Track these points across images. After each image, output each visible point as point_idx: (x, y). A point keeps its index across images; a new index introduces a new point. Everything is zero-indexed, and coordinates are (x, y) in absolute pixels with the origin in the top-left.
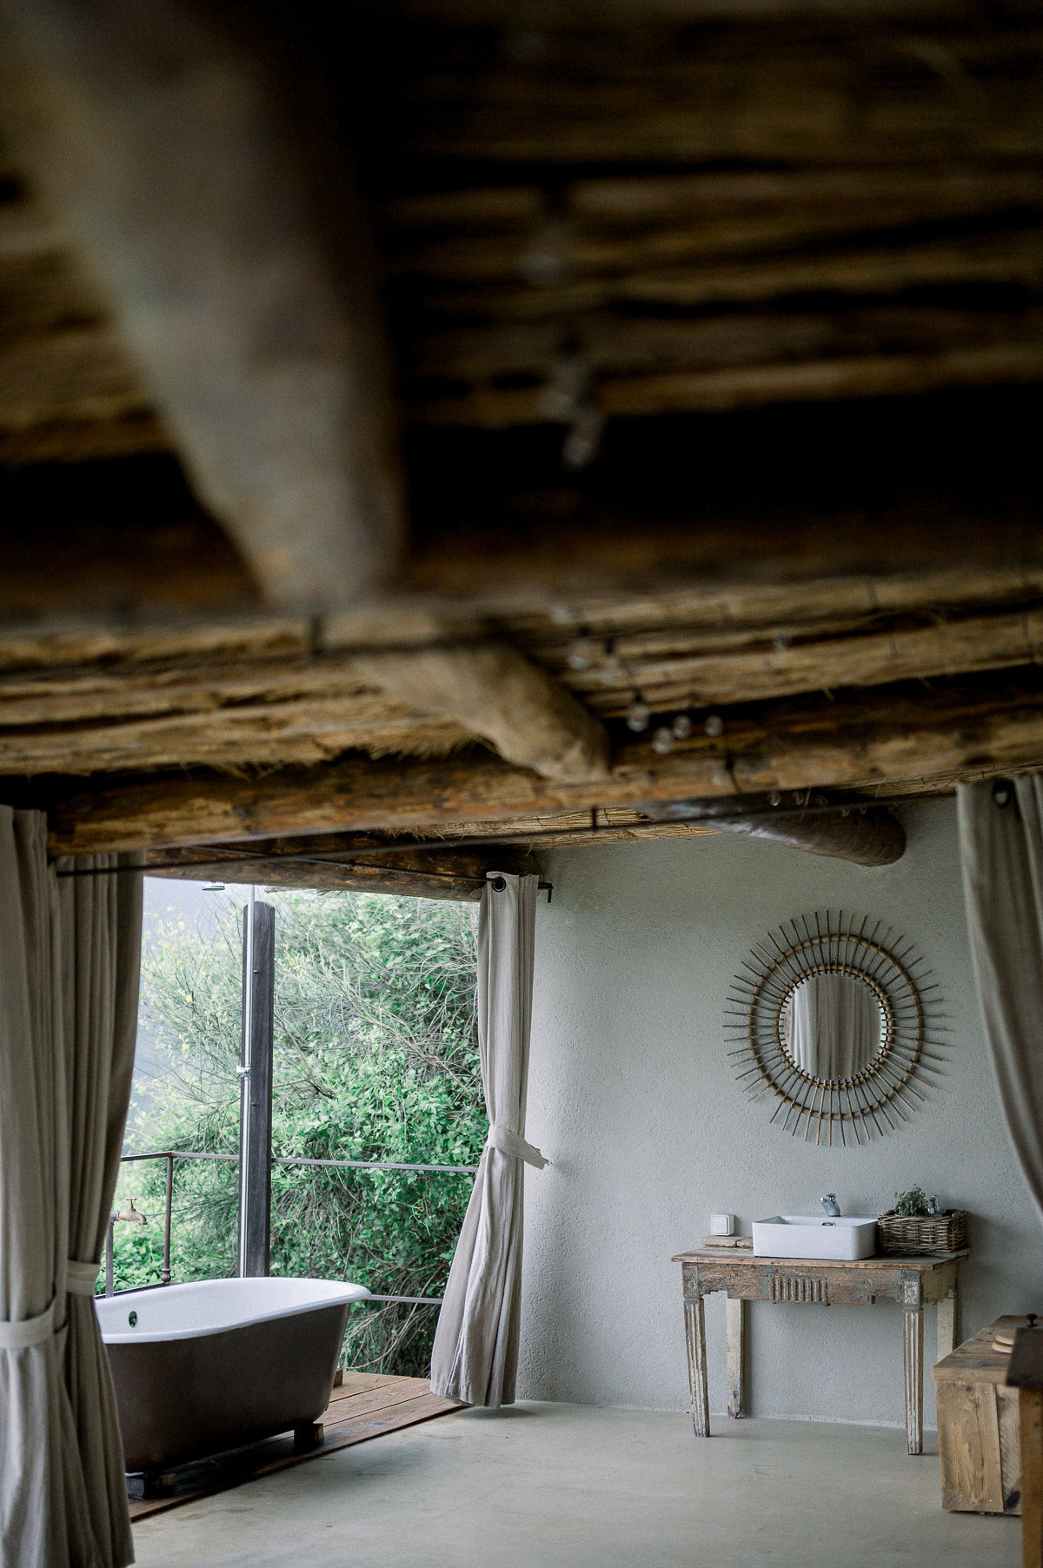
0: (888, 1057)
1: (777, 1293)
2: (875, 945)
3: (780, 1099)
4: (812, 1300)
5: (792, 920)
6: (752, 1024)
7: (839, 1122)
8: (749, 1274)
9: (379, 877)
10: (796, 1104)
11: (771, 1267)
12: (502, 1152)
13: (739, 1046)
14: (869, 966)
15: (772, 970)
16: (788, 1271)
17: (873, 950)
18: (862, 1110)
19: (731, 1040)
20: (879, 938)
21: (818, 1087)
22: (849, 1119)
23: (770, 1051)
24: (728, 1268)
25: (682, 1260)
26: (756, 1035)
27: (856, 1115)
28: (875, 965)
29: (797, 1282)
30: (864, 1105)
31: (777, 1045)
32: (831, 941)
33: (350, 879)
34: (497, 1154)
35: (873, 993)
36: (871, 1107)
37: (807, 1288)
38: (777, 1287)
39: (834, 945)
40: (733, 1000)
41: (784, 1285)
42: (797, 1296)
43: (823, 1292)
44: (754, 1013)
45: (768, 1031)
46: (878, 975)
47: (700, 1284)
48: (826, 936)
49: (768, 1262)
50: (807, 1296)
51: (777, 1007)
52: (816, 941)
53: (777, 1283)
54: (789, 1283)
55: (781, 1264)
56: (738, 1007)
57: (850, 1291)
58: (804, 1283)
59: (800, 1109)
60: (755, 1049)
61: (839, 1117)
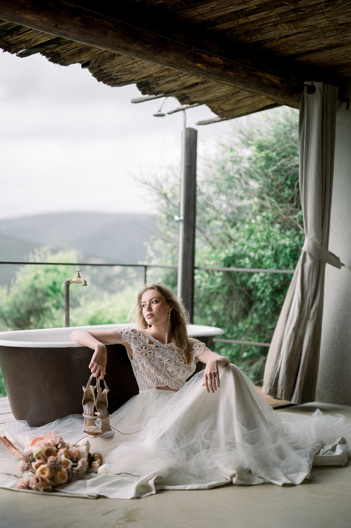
9: (223, 67)
12: (310, 255)
33: (199, 63)
34: (308, 256)
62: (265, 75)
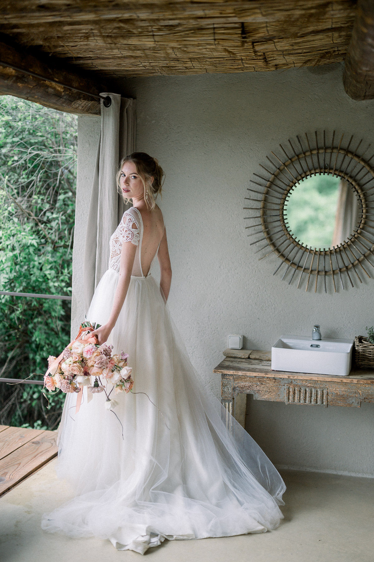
0: (360, 234)
1: (291, 398)
2: (358, 156)
3: (281, 260)
4: (316, 403)
5: (297, 136)
6: (264, 208)
7: (323, 277)
8: (271, 384)
10: (293, 263)
11: (287, 379)
13: (252, 222)
14: (351, 172)
15: (281, 171)
16: (300, 383)
17: (356, 159)
18: (340, 269)
19: (248, 218)
20: (360, 152)
21: (310, 252)
22: (331, 274)
23: (276, 227)
24: (255, 379)
25: (221, 372)
26: (266, 215)
27: (335, 272)
28: (356, 171)
29: (306, 390)
30: (341, 265)
31: (282, 223)
32: (325, 152)
35: (354, 189)
36: (347, 267)
37: (313, 395)
38: (291, 393)
39: (328, 156)
40: (251, 190)
41: (296, 392)
42: (305, 400)
43: (325, 398)
44: (265, 200)
45: (275, 213)
46: (359, 177)
47: (234, 389)
48: (322, 148)
49: (285, 376)
50: (312, 400)
51: (284, 196)
52: (315, 152)
53: (291, 390)
54: (300, 391)
55: (296, 378)
56: (253, 195)
57: (344, 398)
58: (311, 391)
59: (296, 267)
60: (265, 225)
61: (324, 273)
62: (51, 84)
